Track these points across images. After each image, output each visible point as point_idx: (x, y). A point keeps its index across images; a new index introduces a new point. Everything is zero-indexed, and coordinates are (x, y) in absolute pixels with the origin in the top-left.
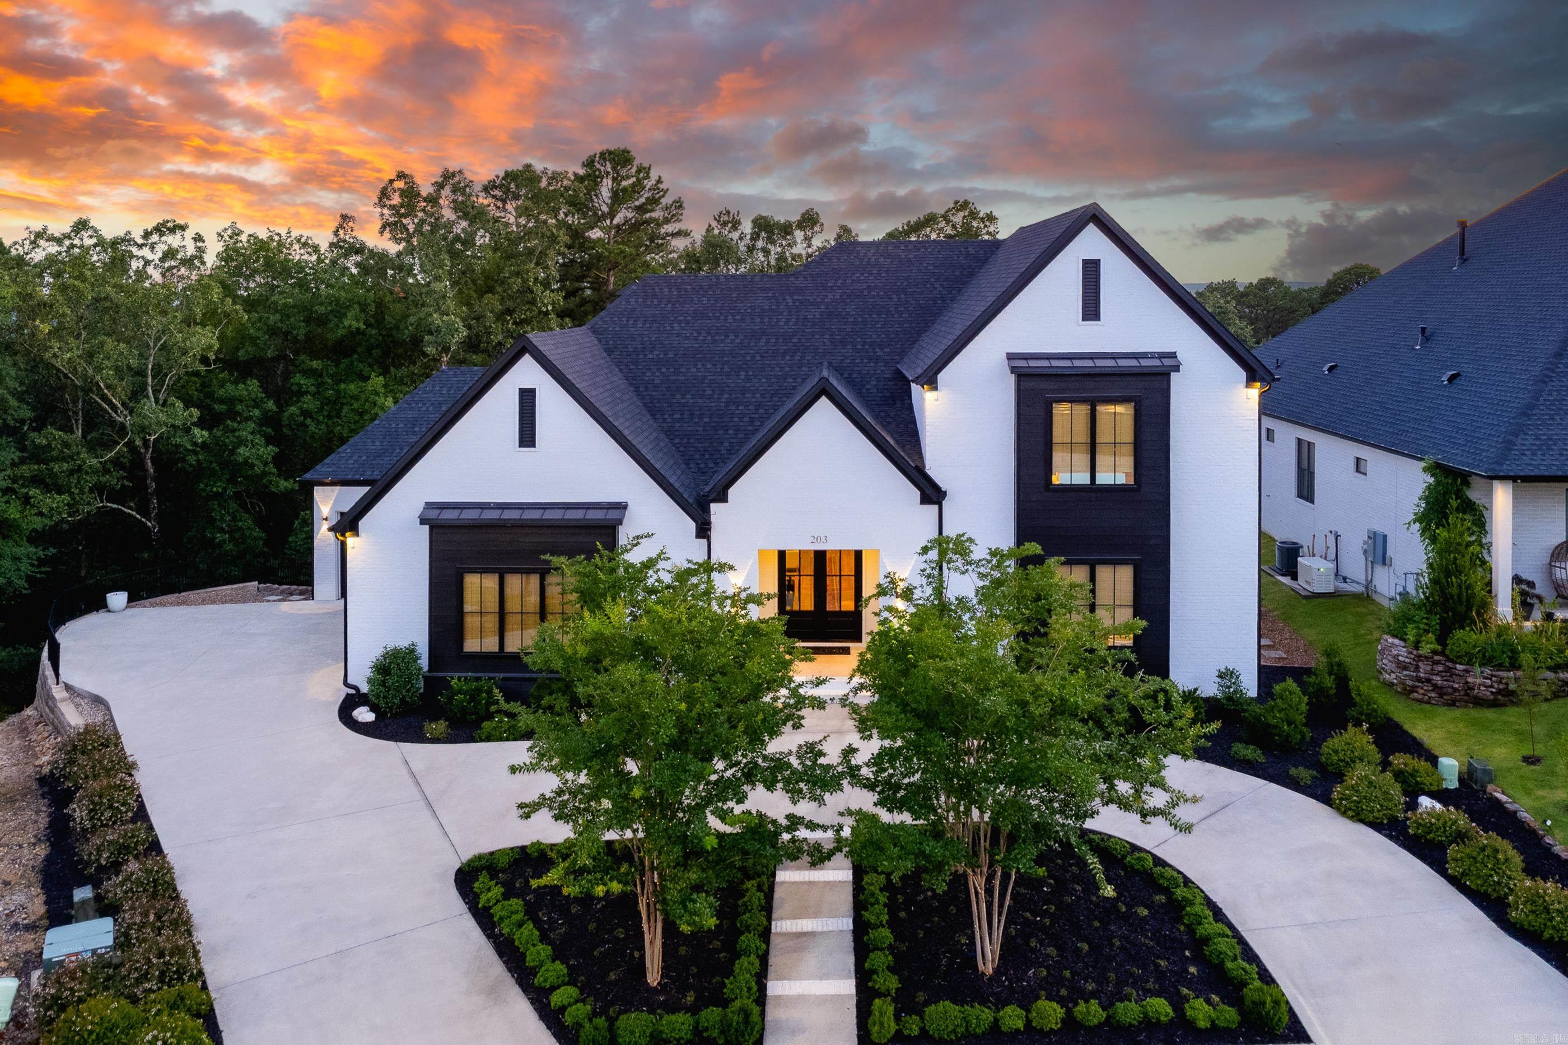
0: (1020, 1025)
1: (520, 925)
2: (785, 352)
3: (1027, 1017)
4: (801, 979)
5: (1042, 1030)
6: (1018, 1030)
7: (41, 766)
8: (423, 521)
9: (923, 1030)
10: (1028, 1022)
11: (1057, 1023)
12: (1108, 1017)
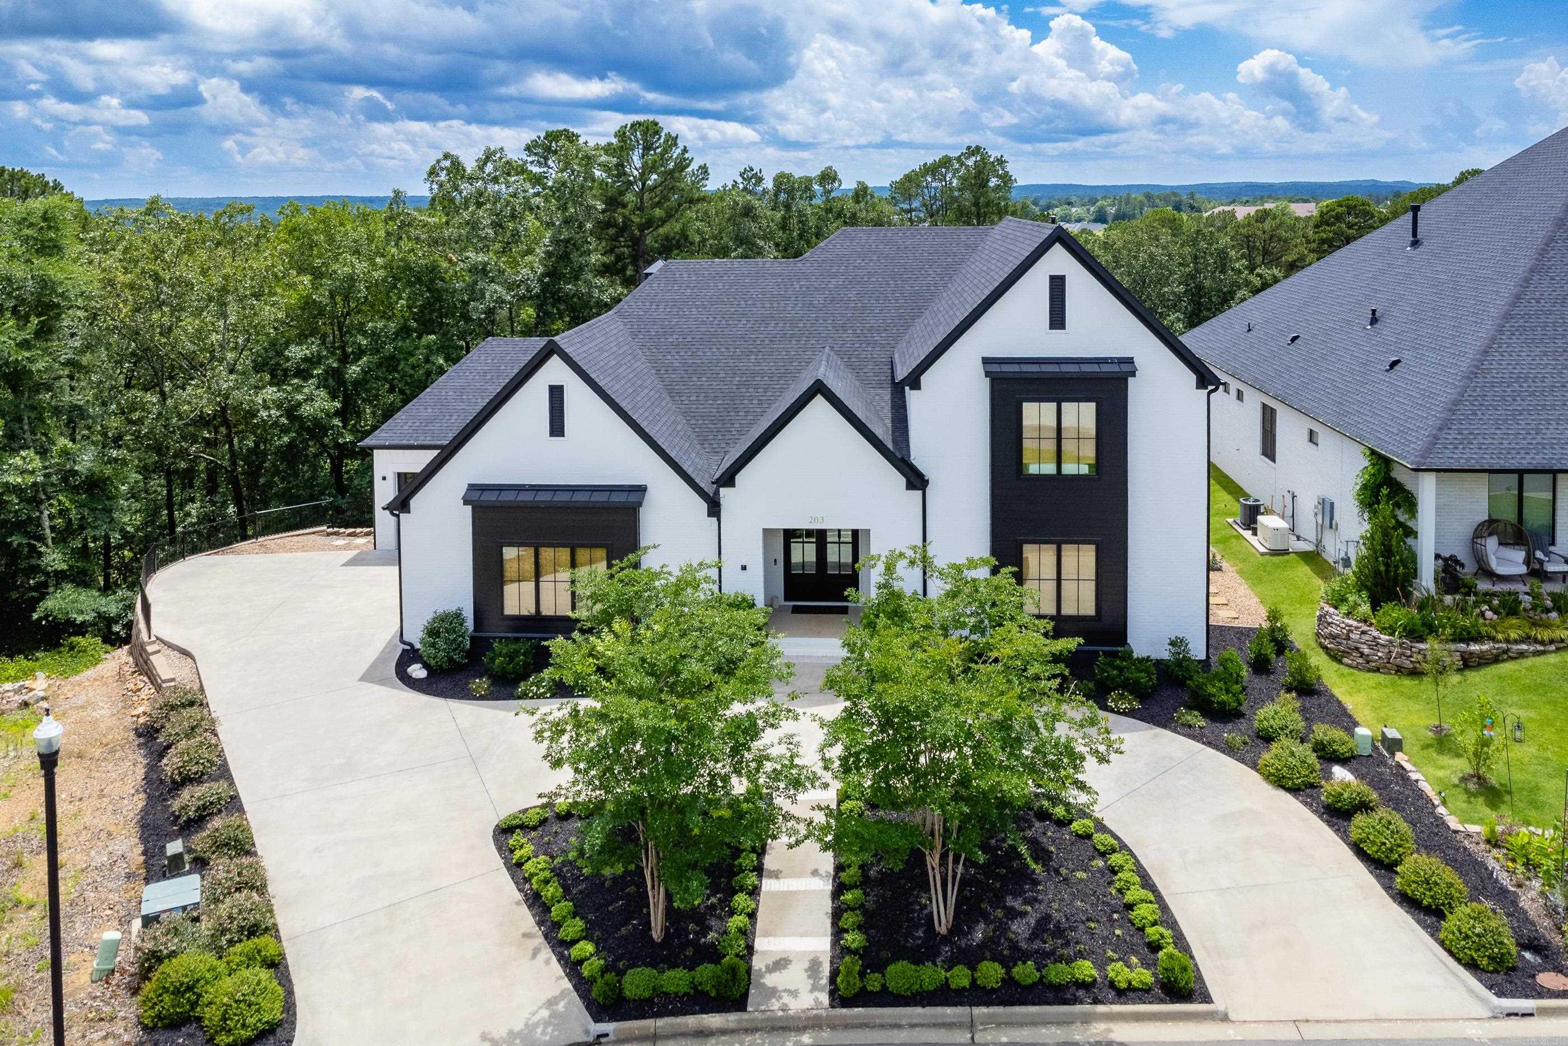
0: (966, 983)
1: (547, 882)
2: (792, 336)
3: (972, 976)
4: (785, 936)
5: (984, 987)
6: (964, 988)
7: (138, 717)
8: (466, 502)
9: (884, 986)
10: (974, 981)
11: (997, 982)
12: (1042, 977)
